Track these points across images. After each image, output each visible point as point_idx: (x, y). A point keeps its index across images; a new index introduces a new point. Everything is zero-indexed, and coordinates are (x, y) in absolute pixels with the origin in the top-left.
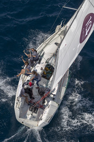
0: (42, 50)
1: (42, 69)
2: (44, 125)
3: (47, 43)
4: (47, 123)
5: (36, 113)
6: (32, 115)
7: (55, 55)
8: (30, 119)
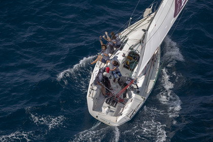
0: (126, 36)
1: (124, 55)
2: (125, 121)
3: (132, 29)
4: (128, 119)
5: (115, 107)
6: (109, 107)
7: (142, 42)
8: (107, 113)
